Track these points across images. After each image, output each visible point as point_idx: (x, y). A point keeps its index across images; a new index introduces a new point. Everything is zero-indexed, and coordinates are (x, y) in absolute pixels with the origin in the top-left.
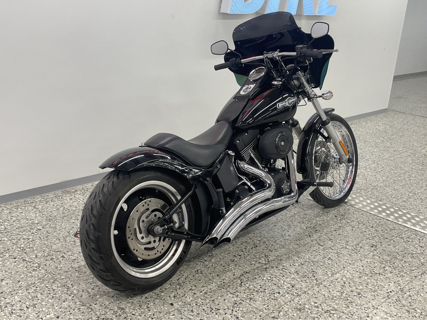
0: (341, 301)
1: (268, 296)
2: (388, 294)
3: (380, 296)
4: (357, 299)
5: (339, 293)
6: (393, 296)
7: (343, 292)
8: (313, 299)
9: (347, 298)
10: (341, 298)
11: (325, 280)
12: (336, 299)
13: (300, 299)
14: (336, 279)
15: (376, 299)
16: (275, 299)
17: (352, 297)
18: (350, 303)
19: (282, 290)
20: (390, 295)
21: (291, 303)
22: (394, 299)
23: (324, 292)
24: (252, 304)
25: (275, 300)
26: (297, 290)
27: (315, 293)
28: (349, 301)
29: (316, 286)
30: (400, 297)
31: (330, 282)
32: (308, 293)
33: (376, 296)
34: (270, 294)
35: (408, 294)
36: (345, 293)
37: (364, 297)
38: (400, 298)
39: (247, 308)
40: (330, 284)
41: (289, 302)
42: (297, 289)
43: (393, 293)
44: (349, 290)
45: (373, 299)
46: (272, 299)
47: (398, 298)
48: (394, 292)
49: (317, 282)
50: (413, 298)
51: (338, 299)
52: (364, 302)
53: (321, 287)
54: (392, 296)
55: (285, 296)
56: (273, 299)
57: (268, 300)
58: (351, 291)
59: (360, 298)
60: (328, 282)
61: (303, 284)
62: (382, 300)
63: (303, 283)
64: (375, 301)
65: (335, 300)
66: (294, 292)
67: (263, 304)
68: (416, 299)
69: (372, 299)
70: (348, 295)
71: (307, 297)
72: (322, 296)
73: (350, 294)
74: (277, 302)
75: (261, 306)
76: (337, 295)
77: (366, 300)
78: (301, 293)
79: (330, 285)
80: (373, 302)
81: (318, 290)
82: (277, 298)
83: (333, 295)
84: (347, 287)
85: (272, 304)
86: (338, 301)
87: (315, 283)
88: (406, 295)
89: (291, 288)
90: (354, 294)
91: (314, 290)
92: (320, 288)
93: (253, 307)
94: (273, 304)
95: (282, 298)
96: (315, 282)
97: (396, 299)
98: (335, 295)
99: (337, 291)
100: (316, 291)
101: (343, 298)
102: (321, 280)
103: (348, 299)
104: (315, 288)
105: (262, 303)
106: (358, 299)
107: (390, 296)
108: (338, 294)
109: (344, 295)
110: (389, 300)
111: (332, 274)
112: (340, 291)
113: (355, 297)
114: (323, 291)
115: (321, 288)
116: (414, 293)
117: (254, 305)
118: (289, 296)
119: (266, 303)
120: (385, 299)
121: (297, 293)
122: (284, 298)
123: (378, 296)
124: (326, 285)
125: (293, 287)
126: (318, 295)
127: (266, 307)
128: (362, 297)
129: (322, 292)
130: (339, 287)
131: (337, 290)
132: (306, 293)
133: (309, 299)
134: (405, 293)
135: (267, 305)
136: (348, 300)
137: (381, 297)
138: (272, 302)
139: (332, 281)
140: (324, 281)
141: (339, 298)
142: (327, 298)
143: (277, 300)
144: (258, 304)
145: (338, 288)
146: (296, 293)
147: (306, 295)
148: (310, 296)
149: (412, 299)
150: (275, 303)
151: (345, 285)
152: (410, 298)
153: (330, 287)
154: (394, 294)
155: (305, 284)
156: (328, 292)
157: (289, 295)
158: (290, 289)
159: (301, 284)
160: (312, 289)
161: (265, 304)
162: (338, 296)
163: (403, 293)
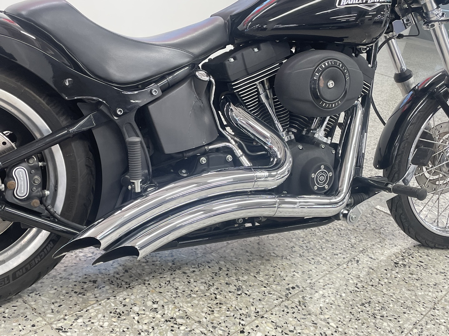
0: (203, 301)
1: (70, 287)
2: (288, 292)
3: (274, 294)
4: (232, 297)
5: (205, 285)
6: (296, 295)
7: (212, 284)
8: (154, 295)
9: (215, 295)
10: (205, 295)
11: (189, 262)
12: (195, 296)
13: (130, 294)
14: (208, 261)
15: (266, 299)
16: (80, 293)
17: (226, 294)
18: (219, 304)
19: (103, 277)
20: (291, 293)
21: (108, 301)
22: (296, 300)
23: (178, 284)
24: (31, 300)
25: (80, 295)
26: (131, 278)
27: (161, 284)
28: (218, 302)
29: (169, 272)
30: (307, 297)
31: (197, 266)
32: (149, 284)
33: (267, 294)
34: (75, 283)
35: (321, 292)
36: (215, 287)
37: (246, 294)
38: (306, 300)
39: (15, 308)
40: (194, 269)
41: (106, 300)
42: (133, 275)
43: (296, 291)
44: (223, 281)
45: (260, 300)
46: (76, 292)
47: (303, 299)
48: (298, 289)
49: (174, 266)
50: (327, 301)
51: (199, 297)
52: (242, 303)
53: (177, 274)
54: (294, 295)
55: (103, 287)
56: (78, 294)
57: (67, 295)
58: (227, 284)
59: (238, 296)
60: (193, 267)
61: (146, 267)
62: (276, 302)
63: (148, 265)
64: (263, 303)
65: (194, 298)
66: (124, 282)
67: (53, 301)
68: (333, 302)
69: (259, 298)
70: (219, 290)
71: (144, 290)
72: (172, 290)
73: (223, 288)
74: (83, 298)
75: (46, 306)
76: (199, 289)
77: (249, 300)
78: (136, 284)
79: (194, 271)
80: (259, 305)
81: (168, 279)
82: (86, 292)
83: (192, 289)
84: (223, 276)
85: (70, 302)
86: (199, 301)
87: (169, 268)
88: (317, 294)
89: (121, 274)
90: (229, 290)
91: (162, 280)
92: (174, 275)
93: (28, 306)
94: (74, 301)
95: (96, 292)
96: (169, 266)
97: (299, 302)
98: (196, 289)
99: (202, 283)
100: (165, 280)
101: (208, 296)
102: (181, 262)
103: (218, 297)
104: (165, 276)
105: (53, 298)
106: (234, 299)
107: (290, 295)
108: (202, 288)
109: (212, 290)
110: (287, 302)
111: (204, 253)
112: (207, 282)
113: (230, 294)
114: (177, 282)
115: (177, 276)
116: (331, 291)
117: (33, 303)
118: (111, 288)
119: (58, 300)
120: (281, 300)
121: (128, 283)
122: (100, 291)
123: (271, 294)
124: (187, 271)
125: (126, 271)
126: (166, 288)
127: (55, 307)
128: (243, 295)
129: (175, 284)
130: (208, 276)
131: (203, 281)
132: (144, 284)
133: (146, 295)
134: (316, 292)
135: (60, 302)
136: (216, 298)
137: (275, 297)
138: (71, 299)
139: (200, 265)
140: (187, 264)
141: (202, 295)
142: (180, 295)
143: (84, 295)
144: (41, 302)
145: (206, 277)
146: (126, 283)
147: (145, 288)
148: (151, 289)
149: (326, 303)
150: (78, 300)
151: (220, 272)
152: (322, 300)
153: (193, 275)
154: (298, 291)
155: (151, 267)
156: (187, 283)
157: (112, 286)
158: (118, 276)
159: (143, 266)
160: (159, 277)
161: (56, 302)
162: (201, 291)
163: (313, 291)
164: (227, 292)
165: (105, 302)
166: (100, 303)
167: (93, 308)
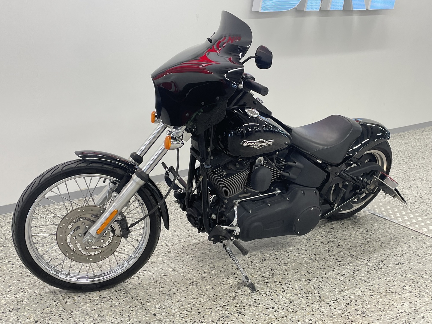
0: (340, 320)
1: (260, 311)
2: (398, 315)
3: (388, 316)
4: (359, 318)
5: (341, 311)
6: (403, 317)
7: (346, 310)
8: (309, 316)
9: (348, 317)
10: (342, 316)
11: (330, 297)
12: (335, 317)
13: (295, 315)
14: (343, 296)
15: (382, 319)
16: (266, 314)
17: (355, 316)
18: (350, 321)
19: (277, 306)
20: (400, 316)
21: (283, 319)
22: (403, 320)
23: (324, 310)
24: (240, 318)
25: (266, 316)
26: (295, 307)
27: (313, 310)
28: (350, 320)
29: (317, 303)
30: (412, 318)
31: (335, 299)
32: (306, 310)
33: (383, 316)
34: (262, 309)
35: (422, 315)
36: (348, 312)
37: (369, 316)
38: (410, 320)
39: (233, 322)
40: (334, 301)
41: (281, 318)
42: (295, 305)
43: (404, 314)
44: (353, 308)
45: (378, 319)
46: (263, 314)
47: (408, 319)
48: (405, 313)
49: (320, 299)
50: (426, 320)
51: (338, 317)
52: (366, 321)
53: (323, 304)
54: (402, 317)
55: (279, 311)
56: (265, 314)
57: (259, 315)
58: (356, 310)
59: (363, 317)
60: (333, 300)
61: (303, 300)
62: (389, 321)
63: (304, 299)
64: (380, 321)
65: (334, 318)
66: (291, 308)
67: (252, 318)
68: (429, 321)
69: (377, 318)
70: (351, 314)
71: (303, 313)
72: (320, 313)
73: (353, 312)
74: (268, 317)
75: (249, 321)
76: (338, 313)
77: (370, 319)
78: (298, 310)
79: (333, 302)
80: (377, 322)
81: (317, 307)
82: (269, 314)
83: (333, 313)
84: (353, 305)
85: (261, 319)
86: (337, 319)
87: (317, 300)
88: (419, 316)
89: (288, 304)
90: (357, 313)
91: (313, 307)
92: (321, 305)
93: (240, 321)
94: (263, 319)
95: (275, 314)
96: (317, 299)
97: (405, 321)
98: (336, 313)
99: (339, 309)
100: (316, 308)
101: (344, 317)
102: (325, 297)
103: (350, 317)
104: (315, 305)
105: (252, 317)
106: (361, 319)
107: (399, 317)
108: (339, 312)
109: (346, 313)
110: (397, 321)
111: (340, 291)
112: (343, 309)
113: (358, 316)
114: (323, 309)
115: (323, 305)
116: (429, 314)
117: (241, 319)
118: (283, 312)
119: (255, 318)
120: (393, 319)
121: (293, 309)
122: (277, 313)
123: (386, 316)
124: (329, 303)
125: (291, 302)
126: (317, 312)
127: (254, 321)
128: (367, 316)
129: (322, 310)
130: (343, 305)
131: (340, 308)
132: (303, 309)
133: (304, 316)
134: (419, 315)
135: (256, 319)
136: (348, 318)
137: (389, 318)
138: (262, 317)
139: (337, 299)
140: (329, 298)
141: (340, 316)
142: (325, 316)
143: (268, 315)
144: (246, 319)
145: (342, 306)
146: (292, 309)
147: (303, 312)
148: (307, 313)
149: (424, 321)
150: (266, 318)
151: (351, 303)
152: (423, 320)
153: (333, 304)
154: (405, 314)
155: (306, 300)
156: (329, 309)
157: (284, 311)
158: (286, 305)
159: (301, 300)
160: (311, 306)
161: (254, 319)
162: (339, 314)
163: (417, 315)
164: (356, 315)
165: (281, 319)
166: (278, 320)
167: (275, 322)
